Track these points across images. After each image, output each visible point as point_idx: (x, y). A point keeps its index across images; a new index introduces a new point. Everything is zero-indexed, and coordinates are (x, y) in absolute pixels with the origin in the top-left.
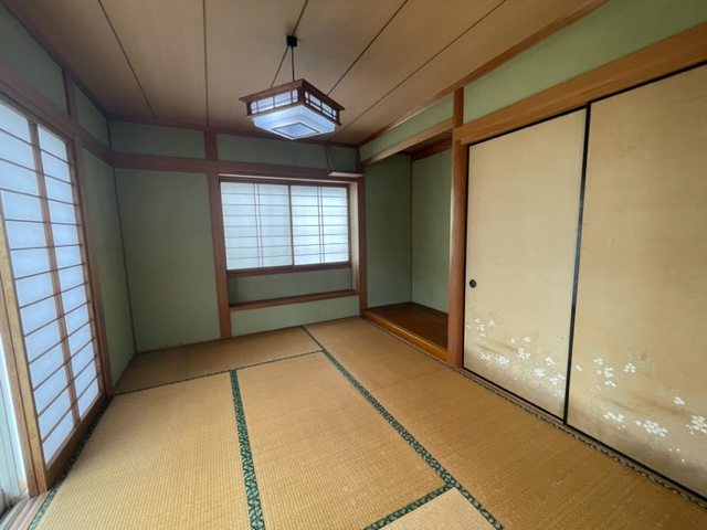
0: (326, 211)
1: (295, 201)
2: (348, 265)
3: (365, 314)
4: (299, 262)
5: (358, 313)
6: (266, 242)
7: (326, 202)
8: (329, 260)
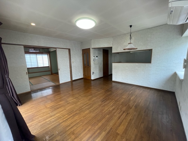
0: (44, 58)
1: (37, 57)
2: (49, 67)
3: (52, 74)
4: (39, 66)
5: (51, 74)
6: (32, 63)
7: (43, 57)
8: (45, 66)
